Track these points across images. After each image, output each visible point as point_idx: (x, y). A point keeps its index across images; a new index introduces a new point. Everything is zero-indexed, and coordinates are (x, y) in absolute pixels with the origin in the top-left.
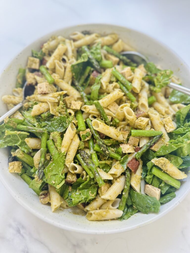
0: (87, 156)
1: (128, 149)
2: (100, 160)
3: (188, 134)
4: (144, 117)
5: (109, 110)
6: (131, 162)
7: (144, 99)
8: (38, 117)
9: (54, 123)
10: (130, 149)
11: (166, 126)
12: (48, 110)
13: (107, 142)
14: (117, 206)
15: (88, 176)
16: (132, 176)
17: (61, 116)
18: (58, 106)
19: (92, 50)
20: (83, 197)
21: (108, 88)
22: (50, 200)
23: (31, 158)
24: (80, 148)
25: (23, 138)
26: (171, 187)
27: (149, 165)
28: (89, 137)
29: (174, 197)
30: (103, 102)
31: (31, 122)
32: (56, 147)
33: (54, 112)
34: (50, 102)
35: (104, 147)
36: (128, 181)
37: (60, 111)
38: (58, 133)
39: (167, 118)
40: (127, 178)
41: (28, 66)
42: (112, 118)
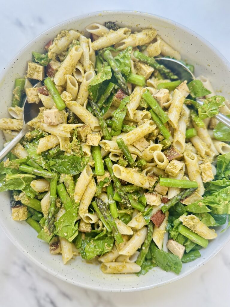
0: (105, 208)
1: (154, 201)
2: (120, 209)
3: (228, 189)
4: (177, 159)
5: (135, 147)
6: (156, 216)
7: (180, 136)
8: (45, 155)
9: (65, 162)
10: (156, 202)
11: (203, 174)
12: (58, 145)
13: (129, 189)
14: (135, 259)
15: (104, 229)
16: (155, 231)
17: (74, 155)
18: (71, 142)
19: (118, 57)
20: (98, 251)
21: (136, 117)
22: (61, 250)
23: (38, 201)
24: (96, 195)
25: (28, 180)
26: (197, 245)
27: (176, 222)
28: (108, 183)
29: (200, 256)
30: (128, 140)
31: (37, 162)
32: (68, 193)
33: (65, 148)
34: (61, 137)
35: (125, 199)
36: (149, 235)
37: (72, 148)
38: (70, 176)
39: (206, 164)
40: (148, 232)
41: (28, 76)
42: (138, 156)
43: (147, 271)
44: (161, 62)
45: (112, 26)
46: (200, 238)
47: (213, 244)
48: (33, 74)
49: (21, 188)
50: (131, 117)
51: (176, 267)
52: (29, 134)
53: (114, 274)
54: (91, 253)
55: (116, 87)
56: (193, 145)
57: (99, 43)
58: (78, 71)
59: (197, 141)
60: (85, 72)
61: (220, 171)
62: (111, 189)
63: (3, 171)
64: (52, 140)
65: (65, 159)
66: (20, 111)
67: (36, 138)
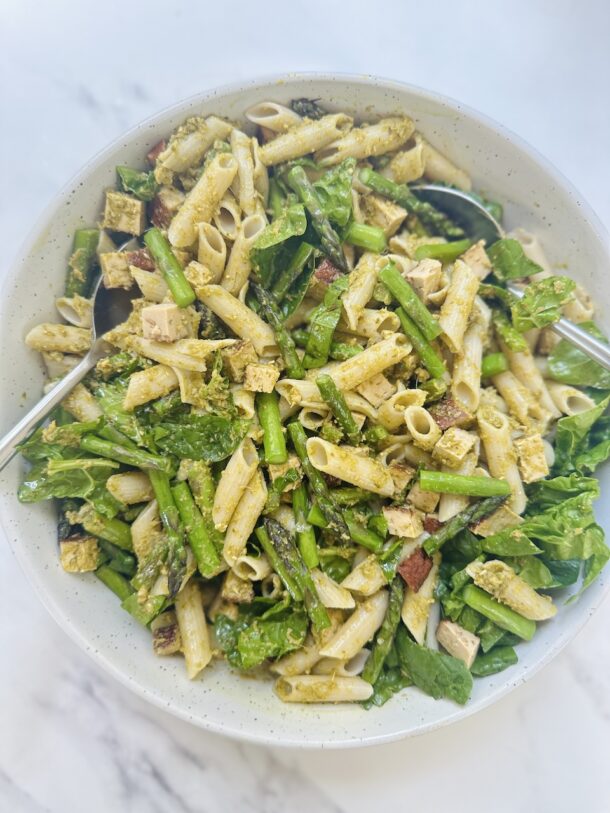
0: (286, 542)
1: (406, 527)
2: (323, 546)
3: (582, 499)
4: (461, 427)
5: (362, 396)
6: (410, 563)
7: (469, 372)
8: (144, 413)
9: (192, 430)
10: (412, 528)
11: (523, 463)
12: (176, 389)
13: (347, 497)
14: (359, 669)
15: (285, 594)
16: (408, 599)
17: (214, 414)
18: (207, 382)
20: (269, 648)
21: (364, 326)
22: (181, 646)
23: (123, 526)
24: (266, 512)
25: (102, 475)
26: (509, 634)
27: (458, 578)
28: (296, 483)
29: (515, 661)
30: (344, 379)
31: (124, 429)
32: (197, 506)
33: (193, 398)
34: (179, 369)
35: (337, 522)
36: (393, 609)
37: (211, 398)
38: (204, 465)
39: (530, 439)
40: (392, 603)
41: (106, 223)
42: (367, 418)
43: (388, 697)
44: (424, 196)
45: (309, 109)
46: (516, 618)
47: (546, 632)
48: (119, 219)
49: (83, 495)
50: (353, 324)
51: (459, 686)
52: (105, 362)
53: (308, 703)
54: (252, 654)
55: (318, 253)
56: (499, 394)
57: (276, 149)
58: (226, 215)
59: (508, 383)
60: (243, 217)
61: (564, 457)
62: (303, 498)
63: (41, 452)
64: (162, 378)
65: (191, 424)
66: (83, 308)
67: (122, 373)
